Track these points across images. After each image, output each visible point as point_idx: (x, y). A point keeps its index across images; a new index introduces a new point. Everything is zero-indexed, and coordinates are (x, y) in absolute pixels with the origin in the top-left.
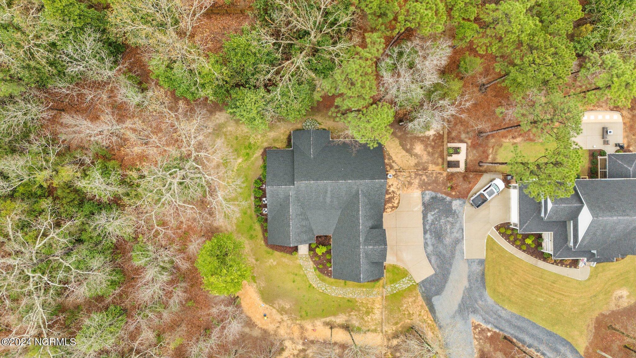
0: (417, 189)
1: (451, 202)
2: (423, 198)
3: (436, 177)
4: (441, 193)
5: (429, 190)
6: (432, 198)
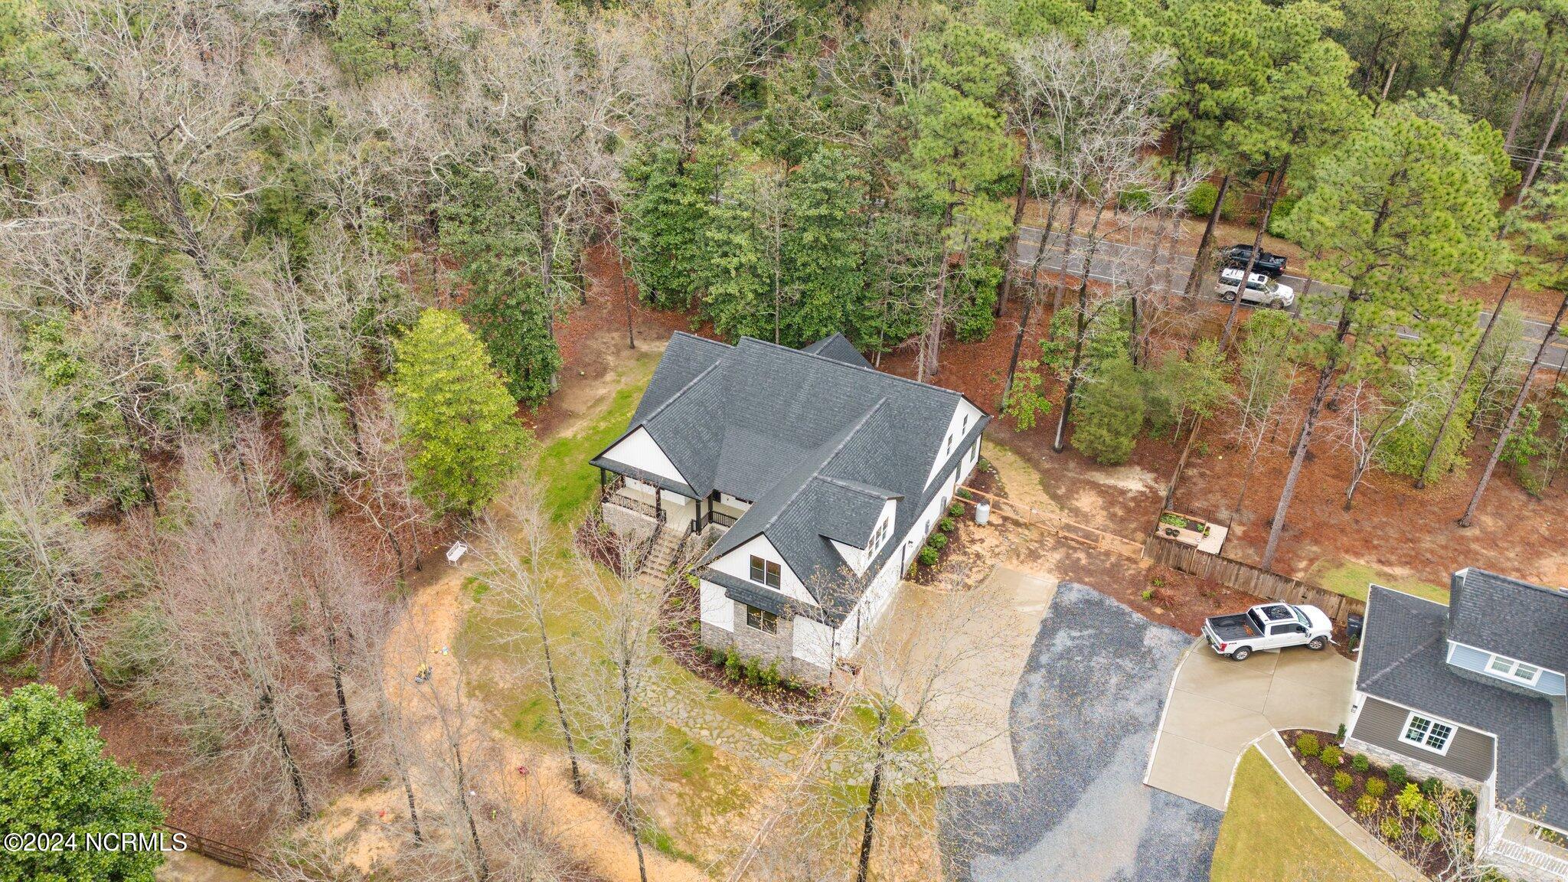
0: (1050, 571)
1: (1141, 628)
2: (1058, 593)
3: (1115, 565)
4: (1119, 600)
5: (1086, 584)
6: (1087, 601)
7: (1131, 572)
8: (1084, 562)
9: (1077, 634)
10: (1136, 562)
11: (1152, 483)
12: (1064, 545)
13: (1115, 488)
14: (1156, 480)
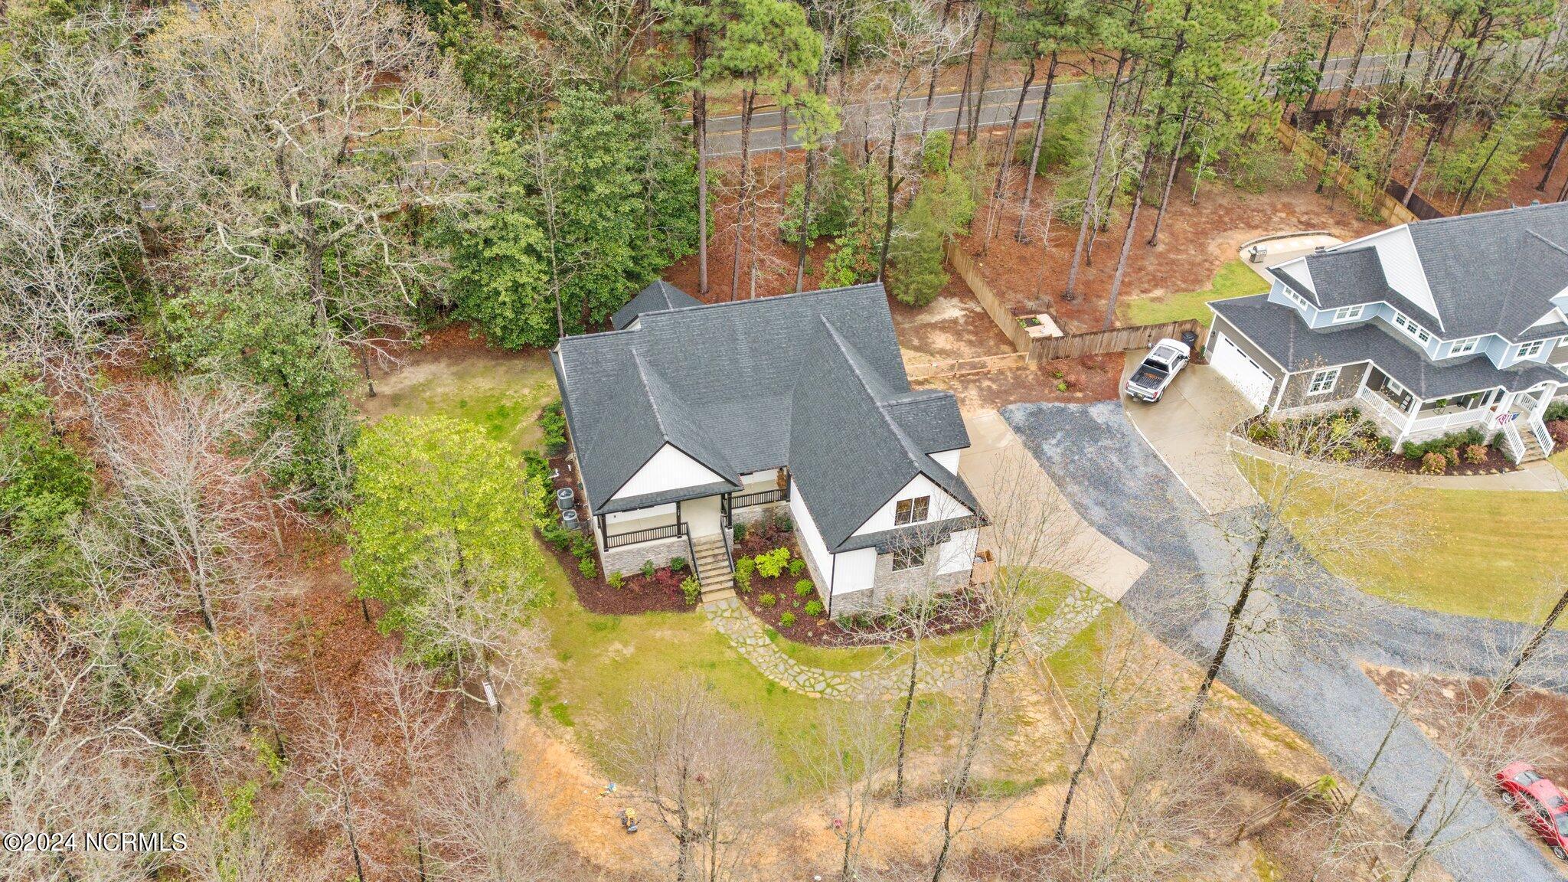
0: (982, 406)
1: (1085, 413)
2: (1007, 419)
3: (1016, 378)
4: (1048, 400)
5: (1015, 402)
6: (1032, 414)
7: (1031, 377)
8: (994, 387)
9: (1054, 442)
10: (1025, 369)
11: (963, 305)
12: (969, 382)
13: (944, 321)
14: (962, 301)
